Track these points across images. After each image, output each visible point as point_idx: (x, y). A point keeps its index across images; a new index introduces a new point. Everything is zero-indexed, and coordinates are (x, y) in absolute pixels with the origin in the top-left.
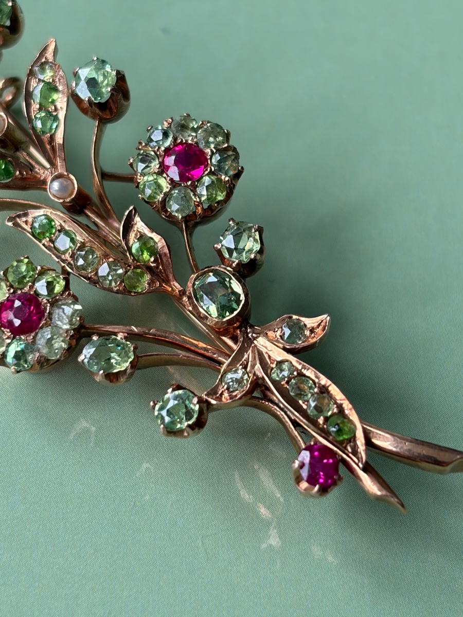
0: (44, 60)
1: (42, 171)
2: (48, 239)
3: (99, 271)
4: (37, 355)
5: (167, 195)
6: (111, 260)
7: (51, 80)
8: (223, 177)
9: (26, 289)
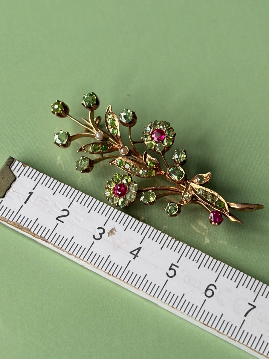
0: (109, 112)
1: (115, 146)
2: (122, 166)
3: (140, 173)
4: (128, 201)
5: (155, 146)
6: (142, 168)
7: (112, 118)
8: (170, 137)
9: (120, 183)
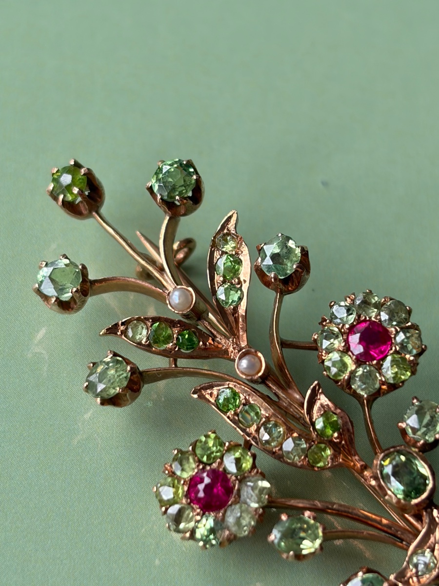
0: (225, 231)
1: (223, 341)
2: (233, 413)
3: (284, 446)
4: (227, 533)
5: (353, 373)
6: (295, 435)
7: (234, 253)
8: (408, 356)
9: (215, 465)
